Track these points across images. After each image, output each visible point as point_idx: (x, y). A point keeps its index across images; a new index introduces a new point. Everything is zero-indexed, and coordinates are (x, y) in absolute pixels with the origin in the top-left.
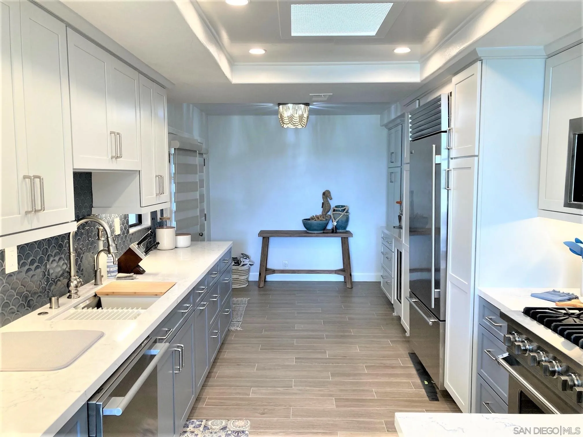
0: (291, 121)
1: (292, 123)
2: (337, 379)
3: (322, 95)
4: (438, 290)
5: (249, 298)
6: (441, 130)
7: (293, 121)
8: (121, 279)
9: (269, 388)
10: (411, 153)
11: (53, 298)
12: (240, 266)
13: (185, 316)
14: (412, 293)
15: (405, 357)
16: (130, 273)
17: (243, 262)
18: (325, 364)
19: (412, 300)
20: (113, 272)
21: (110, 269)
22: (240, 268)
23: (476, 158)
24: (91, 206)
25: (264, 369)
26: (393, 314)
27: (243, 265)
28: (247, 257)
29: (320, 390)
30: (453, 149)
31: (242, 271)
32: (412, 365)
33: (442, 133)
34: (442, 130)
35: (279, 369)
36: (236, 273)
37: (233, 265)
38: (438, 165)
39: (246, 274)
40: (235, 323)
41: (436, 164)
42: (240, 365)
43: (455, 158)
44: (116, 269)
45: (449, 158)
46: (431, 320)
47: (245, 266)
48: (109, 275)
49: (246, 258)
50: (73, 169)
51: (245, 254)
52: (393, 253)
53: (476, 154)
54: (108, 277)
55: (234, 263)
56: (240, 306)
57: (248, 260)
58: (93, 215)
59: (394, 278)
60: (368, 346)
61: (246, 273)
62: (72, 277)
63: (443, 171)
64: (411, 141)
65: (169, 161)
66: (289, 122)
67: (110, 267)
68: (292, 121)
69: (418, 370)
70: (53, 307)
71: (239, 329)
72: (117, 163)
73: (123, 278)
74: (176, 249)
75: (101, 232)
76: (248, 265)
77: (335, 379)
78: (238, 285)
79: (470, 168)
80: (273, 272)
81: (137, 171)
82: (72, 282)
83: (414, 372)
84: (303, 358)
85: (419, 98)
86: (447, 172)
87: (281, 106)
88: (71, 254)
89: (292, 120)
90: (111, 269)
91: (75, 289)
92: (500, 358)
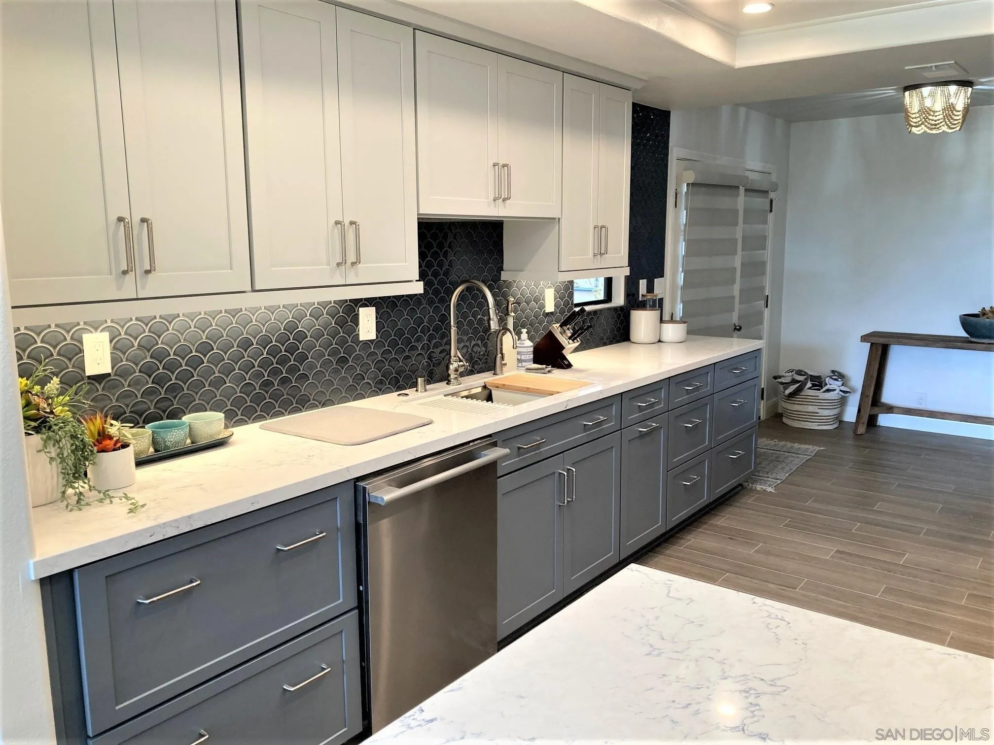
0: (925, 120)
1: (926, 124)
2: (890, 599)
3: (931, 67)
5: (823, 447)
7: (929, 120)
8: (530, 371)
9: (755, 581)
11: (419, 379)
12: (821, 391)
13: (592, 431)
16: (542, 365)
17: (830, 384)
18: (886, 572)
20: (525, 361)
21: (521, 357)
22: (821, 394)
24: (501, 269)
25: (768, 553)
27: (828, 391)
28: (838, 375)
29: (841, 606)
31: (825, 400)
35: (794, 559)
36: (813, 402)
37: (808, 389)
39: (836, 407)
40: (769, 481)
42: (736, 540)
44: (529, 357)
47: (832, 393)
48: (520, 365)
49: (836, 380)
50: (418, 214)
51: (837, 372)
54: (518, 367)
55: (811, 385)
56: (798, 457)
57: (840, 383)
58: (503, 281)
61: (832, 406)
62: (452, 358)
65: (676, 205)
66: (921, 122)
67: (522, 353)
68: (927, 120)
70: (419, 391)
71: (769, 489)
72: (505, 207)
73: (533, 371)
74: (660, 343)
75: (512, 304)
76: (838, 391)
77: (887, 597)
78: (816, 423)
80: (890, 409)
81: (554, 219)
82: (451, 364)
84: (850, 554)
87: (907, 93)
88: (452, 327)
89: (927, 118)
90: (523, 357)
91: (454, 373)
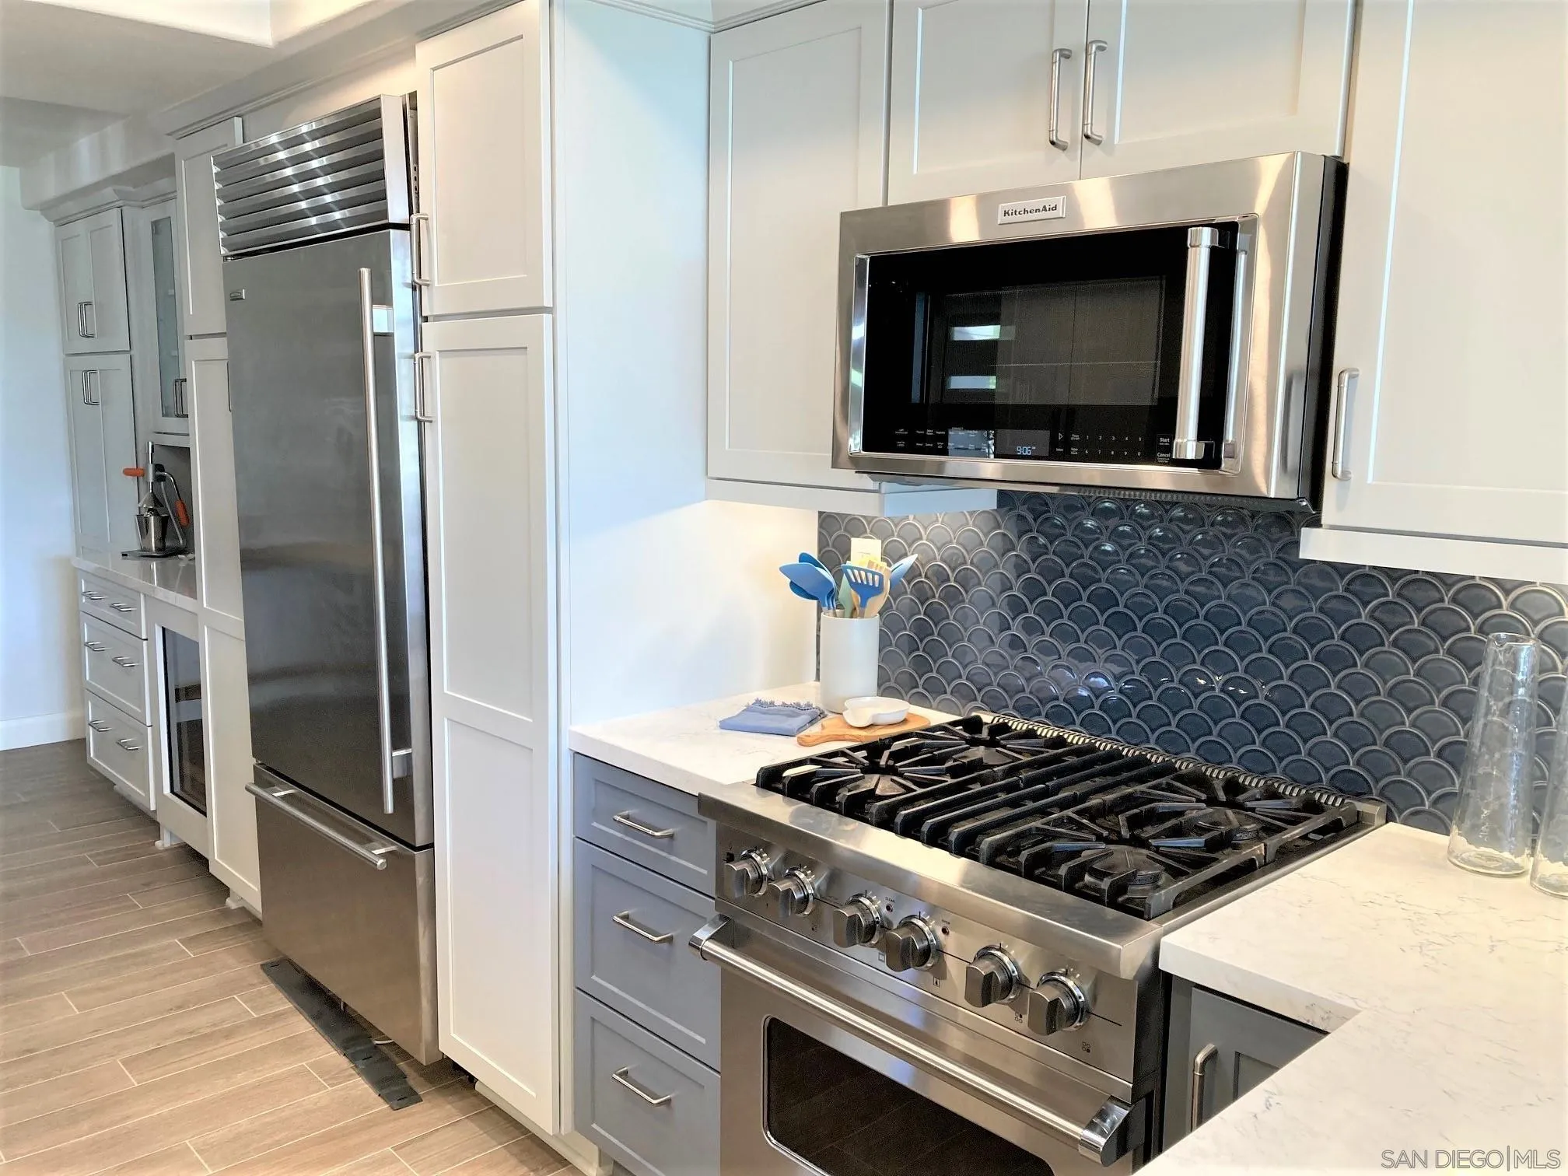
4: (403, 752)
6: (387, 218)
10: (236, 298)
14: (270, 769)
15: (253, 985)
19: (276, 795)
23: (547, 318)
26: (158, 843)
30: (436, 285)
32: (288, 1005)
33: (391, 231)
34: (392, 219)
38: (384, 340)
41: (376, 335)
43: (438, 318)
45: (420, 318)
46: (377, 852)
52: (145, 642)
53: (546, 304)
59: (155, 726)
60: (104, 982)
63: (403, 360)
64: (225, 257)
69: (316, 1018)
79: (526, 348)
83: (303, 1026)
85: (243, 110)
86: (417, 362)
92: (703, 934)
